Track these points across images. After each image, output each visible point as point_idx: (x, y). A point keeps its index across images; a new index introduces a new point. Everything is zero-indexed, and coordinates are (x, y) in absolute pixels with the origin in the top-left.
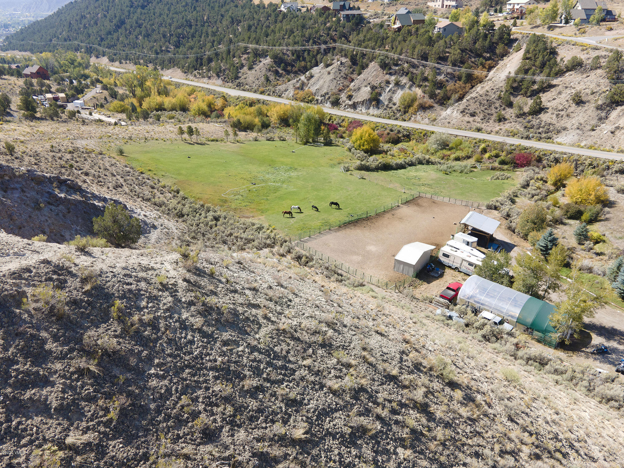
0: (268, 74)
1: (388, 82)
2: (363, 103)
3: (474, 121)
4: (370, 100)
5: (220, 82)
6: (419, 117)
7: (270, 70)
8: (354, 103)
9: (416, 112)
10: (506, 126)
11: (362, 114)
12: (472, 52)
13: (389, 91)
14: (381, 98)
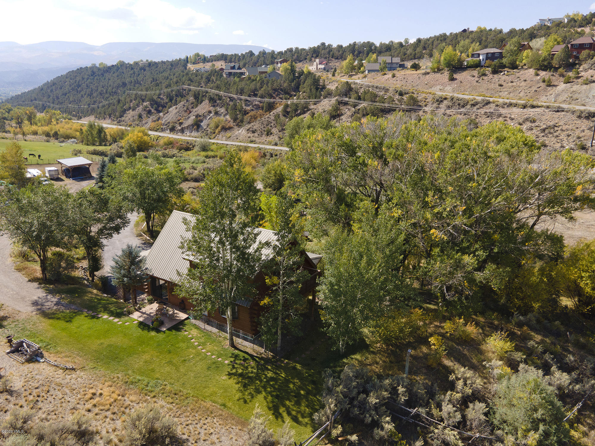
0: (142, 113)
1: (210, 112)
2: (188, 127)
3: (253, 137)
4: (193, 125)
5: (110, 121)
6: (220, 136)
7: (145, 110)
8: (182, 128)
9: (219, 132)
10: (270, 138)
11: (186, 136)
12: (282, 91)
13: (209, 119)
14: (202, 124)
